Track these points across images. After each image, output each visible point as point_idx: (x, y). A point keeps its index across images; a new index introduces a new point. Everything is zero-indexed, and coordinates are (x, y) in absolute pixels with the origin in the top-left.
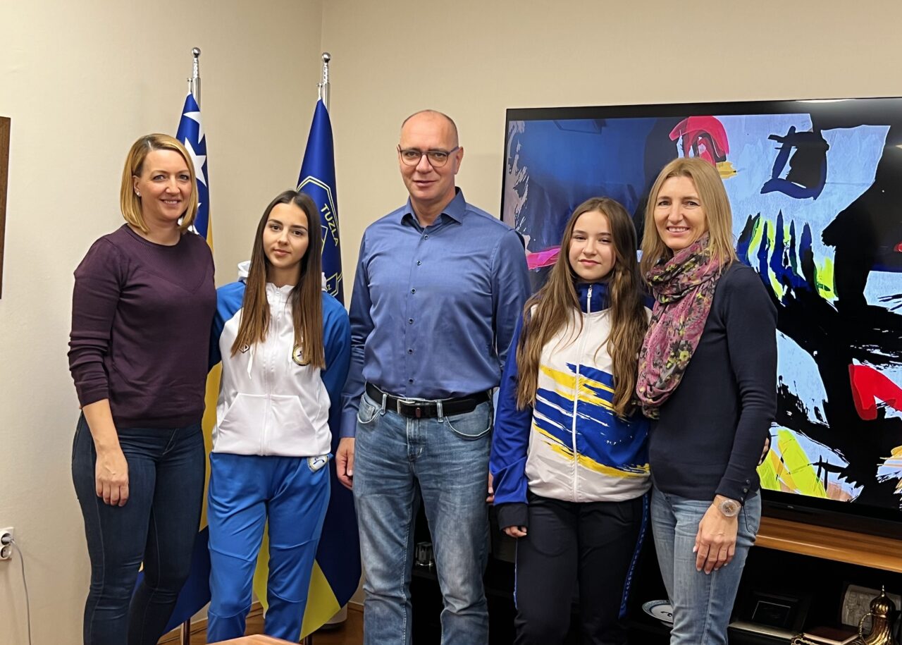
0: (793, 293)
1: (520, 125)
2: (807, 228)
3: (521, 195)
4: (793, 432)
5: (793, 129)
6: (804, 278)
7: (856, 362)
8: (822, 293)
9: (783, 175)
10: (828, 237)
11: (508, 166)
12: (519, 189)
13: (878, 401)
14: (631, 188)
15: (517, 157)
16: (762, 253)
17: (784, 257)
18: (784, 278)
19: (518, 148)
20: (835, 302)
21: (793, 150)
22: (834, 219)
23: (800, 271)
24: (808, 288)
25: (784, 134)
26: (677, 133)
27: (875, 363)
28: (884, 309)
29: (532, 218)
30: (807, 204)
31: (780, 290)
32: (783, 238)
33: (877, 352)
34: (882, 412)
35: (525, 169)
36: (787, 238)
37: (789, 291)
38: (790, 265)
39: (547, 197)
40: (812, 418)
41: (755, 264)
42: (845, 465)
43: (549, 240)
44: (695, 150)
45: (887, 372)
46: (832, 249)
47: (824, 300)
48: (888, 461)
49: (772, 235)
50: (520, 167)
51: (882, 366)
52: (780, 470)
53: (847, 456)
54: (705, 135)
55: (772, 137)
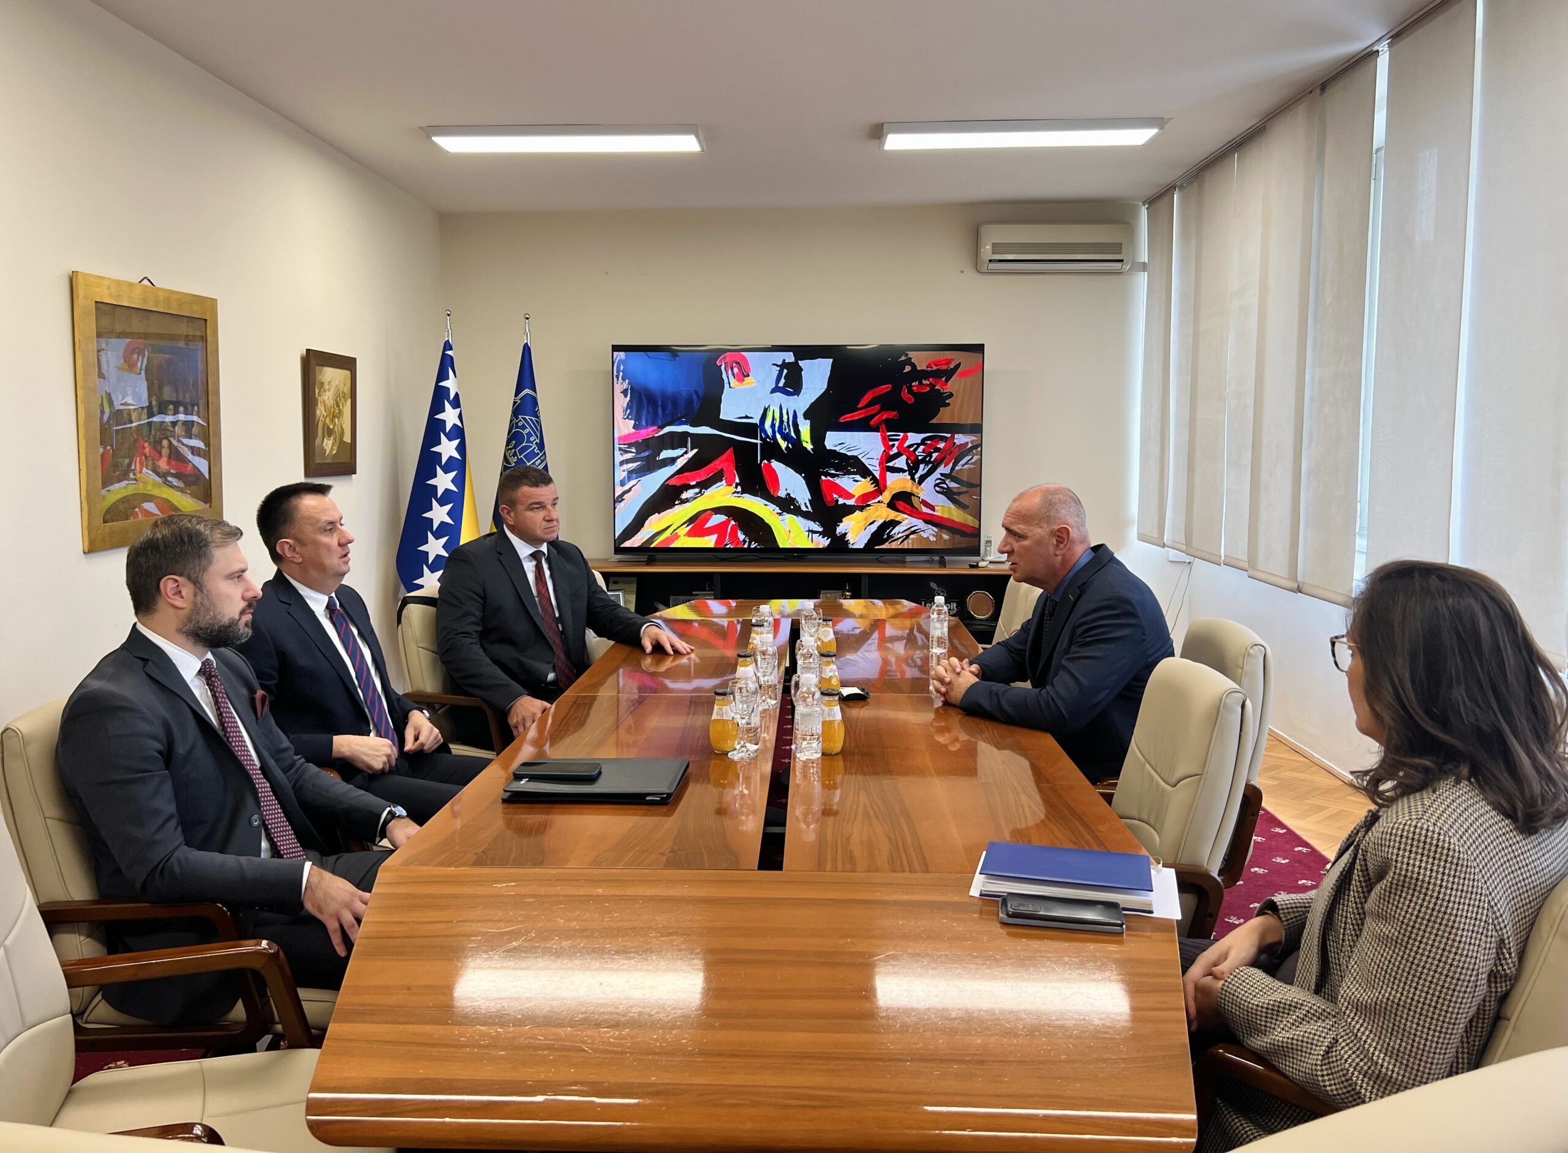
0: (790, 445)
1: (621, 355)
2: (795, 412)
3: (626, 396)
4: (794, 517)
5: (784, 360)
6: (795, 438)
7: (823, 478)
8: (805, 444)
9: (781, 384)
10: (806, 415)
11: (615, 379)
12: (625, 392)
13: (835, 496)
14: (696, 392)
15: (621, 374)
16: (773, 426)
17: (784, 427)
18: (786, 437)
19: (622, 368)
20: (811, 449)
21: (785, 371)
22: (808, 406)
23: (793, 434)
24: (797, 442)
25: (780, 363)
26: (721, 361)
27: (832, 477)
28: (835, 451)
29: (634, 410)
30: (794, 399)
31: (783, 444)
32: (783, 417)
33: (833, 472)
34: (837, 501)
35: (627, 381)
36: (785, 418)
37: (787, 445)
38: (787, 431)
39: (644, 398)
40: (804, 508)
41: (770, 432)
42: (821, 530)
43: (647, 423)
44: (732, 370)
45: (838, 481)
46: (808, 422)
47: (806, 448)
48: (841, 524)
49: (777, 416)
50: (624, 379)
51: (835, 478)
52: (789, 537)
53: (822, 525)
54: (737, 363)
55: (774, 364)
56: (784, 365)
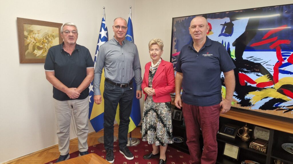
5: (226, 22)
7: (240, 72)
9: (223, 32)
13: (245, 81)
20: (235, 59)
21: (226, 27)
27: (245, 73)
28: (248, 60)
30: (229, 38)
33: (246, 70)
34: (247, 84)
45: (248, 75)
46: (234, 47)
48: (248, 95)
55: (221, 25)
56: (226, 24)
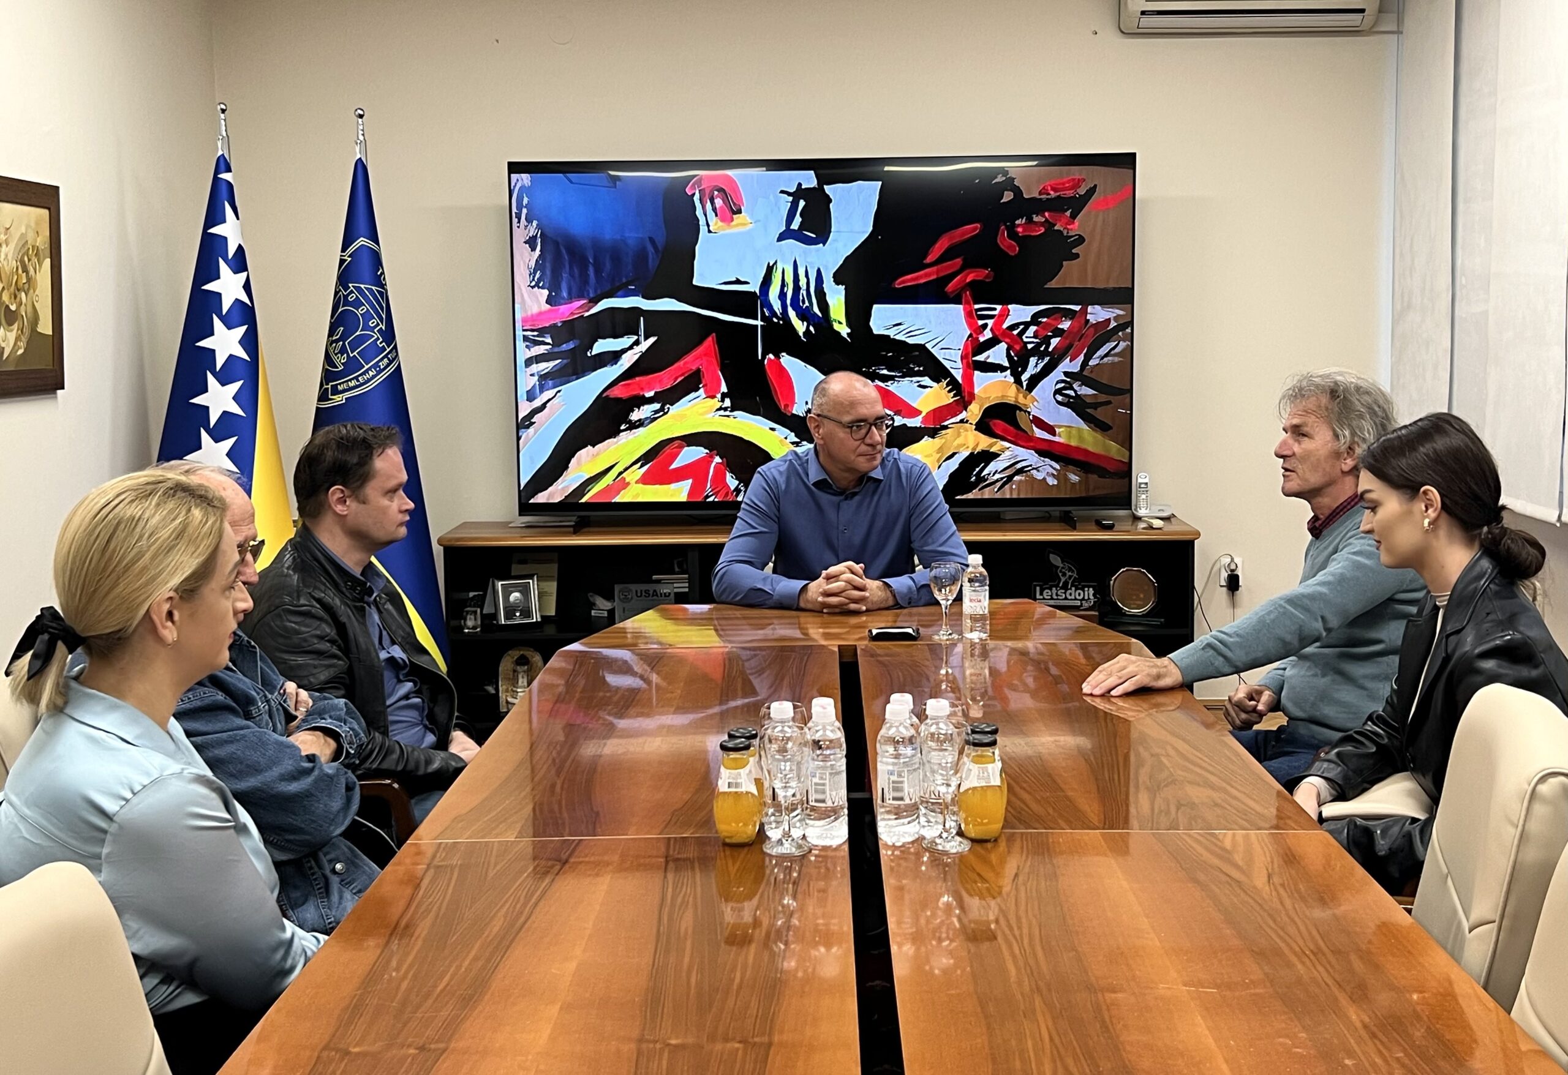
0: (812, 329)
1: (525, 179)
2: (819, 271)
3: (533, 249)
5: (800, 185)
6: (820, 315)
8: (836, 326)
9: (795, 225)
10: (838, 278)
11: (515, 220)
12: (531, 242)
14: (651, 240)
15: (525, 211)
16: (782, 296)
17: (801, 298)
18: (803, 315)
19: (525, 201)
20: (848, 334)
21: (802, 203)
22: (841, 262)
23: (816, 309)
25: (792, 190)
26: (693, 187)
27: (883, 382)
28: (888, 336)
29: (548, 272)
30: (818, 250)
31: (800, 327)
32: (799, 280)
33: (885, 372)
35: (535, 223)
36: (803, 281)
37: (808, 327)
38: (807, 304)
39: (564, 251)
41: (777, 306)
44: (712, 203)
45: (892, 387)
46: (842, 288)
47: (838, 333)
49: (789, 279)
51: (889, 383)
54: (721, 190)
55: (782, 192)
56: (799, 193)
